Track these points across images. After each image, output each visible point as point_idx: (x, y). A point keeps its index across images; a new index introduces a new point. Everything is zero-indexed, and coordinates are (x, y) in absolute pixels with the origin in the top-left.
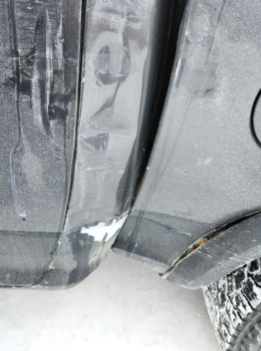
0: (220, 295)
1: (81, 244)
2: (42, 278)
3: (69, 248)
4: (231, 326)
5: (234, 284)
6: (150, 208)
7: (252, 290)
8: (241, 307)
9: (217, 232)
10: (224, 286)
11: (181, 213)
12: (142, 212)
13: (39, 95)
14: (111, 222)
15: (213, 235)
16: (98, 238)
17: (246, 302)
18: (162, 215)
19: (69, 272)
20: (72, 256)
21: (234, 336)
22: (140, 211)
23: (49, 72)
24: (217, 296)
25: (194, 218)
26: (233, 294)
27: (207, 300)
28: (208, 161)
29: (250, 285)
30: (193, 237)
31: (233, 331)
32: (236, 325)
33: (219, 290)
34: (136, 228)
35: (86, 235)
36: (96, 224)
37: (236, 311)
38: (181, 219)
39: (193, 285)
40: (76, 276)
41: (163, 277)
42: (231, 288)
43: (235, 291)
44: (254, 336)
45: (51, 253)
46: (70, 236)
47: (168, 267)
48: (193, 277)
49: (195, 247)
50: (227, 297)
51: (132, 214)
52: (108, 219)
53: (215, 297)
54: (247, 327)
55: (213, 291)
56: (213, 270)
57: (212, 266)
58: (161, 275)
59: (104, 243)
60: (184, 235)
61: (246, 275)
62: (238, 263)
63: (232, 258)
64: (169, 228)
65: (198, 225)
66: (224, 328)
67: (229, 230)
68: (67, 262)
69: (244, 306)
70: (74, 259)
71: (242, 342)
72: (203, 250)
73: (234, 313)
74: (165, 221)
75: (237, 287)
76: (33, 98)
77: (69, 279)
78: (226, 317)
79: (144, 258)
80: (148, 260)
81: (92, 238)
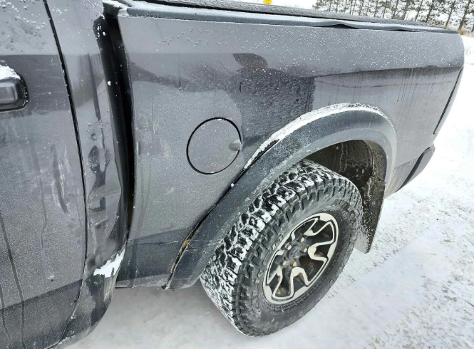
0: (214, 280)
1: (96, 284)
2: (67, 330)
3: (88, 291)
4: (229, 296)
5: (221, 265)
6: (142, 235)
7: (232, 261)
8: (230, 278)
9: (195, 231)
10: (215, 271)
11: (166, 228)
12: (136, 241)
13: (56, 192)
14: (115, 257)
15: (193, 234)
16: (108, 275)
17: (231, 273)
18: (152, 236)
19: (90, 315)
20: (91, 297)
21: (233, 303)
22: (135, 240)
23: (62, 177)
24: (213, 282)
25: (177, 228)
26: (222, 273)
27: (207, 290)
28: (172, 190)
29: (230, 259)
30: (179, 243)
31: (231, 299)
32: (230, 293)
33: (213, 276)
34: (134, 255)
35: (98, 275)
36: (105, 263)
37: (228, 283)
38: (167, 233)
39: (192, 280)
40: (97, 315)
41: (167, 288)
42: (219, 269)
43: (223, 269)
44: (245, 294)
45: (75, 301)
46: (87, 281)
47: (168, 276)
48: (189, 273)
49: (183, 250)
50: (219, 278)
51: (128, 245)
52: (112, 257)
53: (212, 283)
54: (238, 291)
55: (209, 280)
56: (201, 259)
57: (199, 257)
58: (164, 287)
59: (113, 277)
60: (172, 244)
61: (226, 254)
62: (215, 246)
63: (209, 245)
64: (160, 244)
65: (180, 232)
66: (225, 301)
67: (201, 227)
68: (88, 305)
69: (231, 276)
70: (93, 300)
71: (240, 304)
72: (189, 248)
73: (227, 285)
74: (156, 240)
75: (223, 265)
76: (54, 195)
77: (92, 320)
78: (224, 292)
79: (147, 278)
80: (151, 278)
81: (103, 276)
